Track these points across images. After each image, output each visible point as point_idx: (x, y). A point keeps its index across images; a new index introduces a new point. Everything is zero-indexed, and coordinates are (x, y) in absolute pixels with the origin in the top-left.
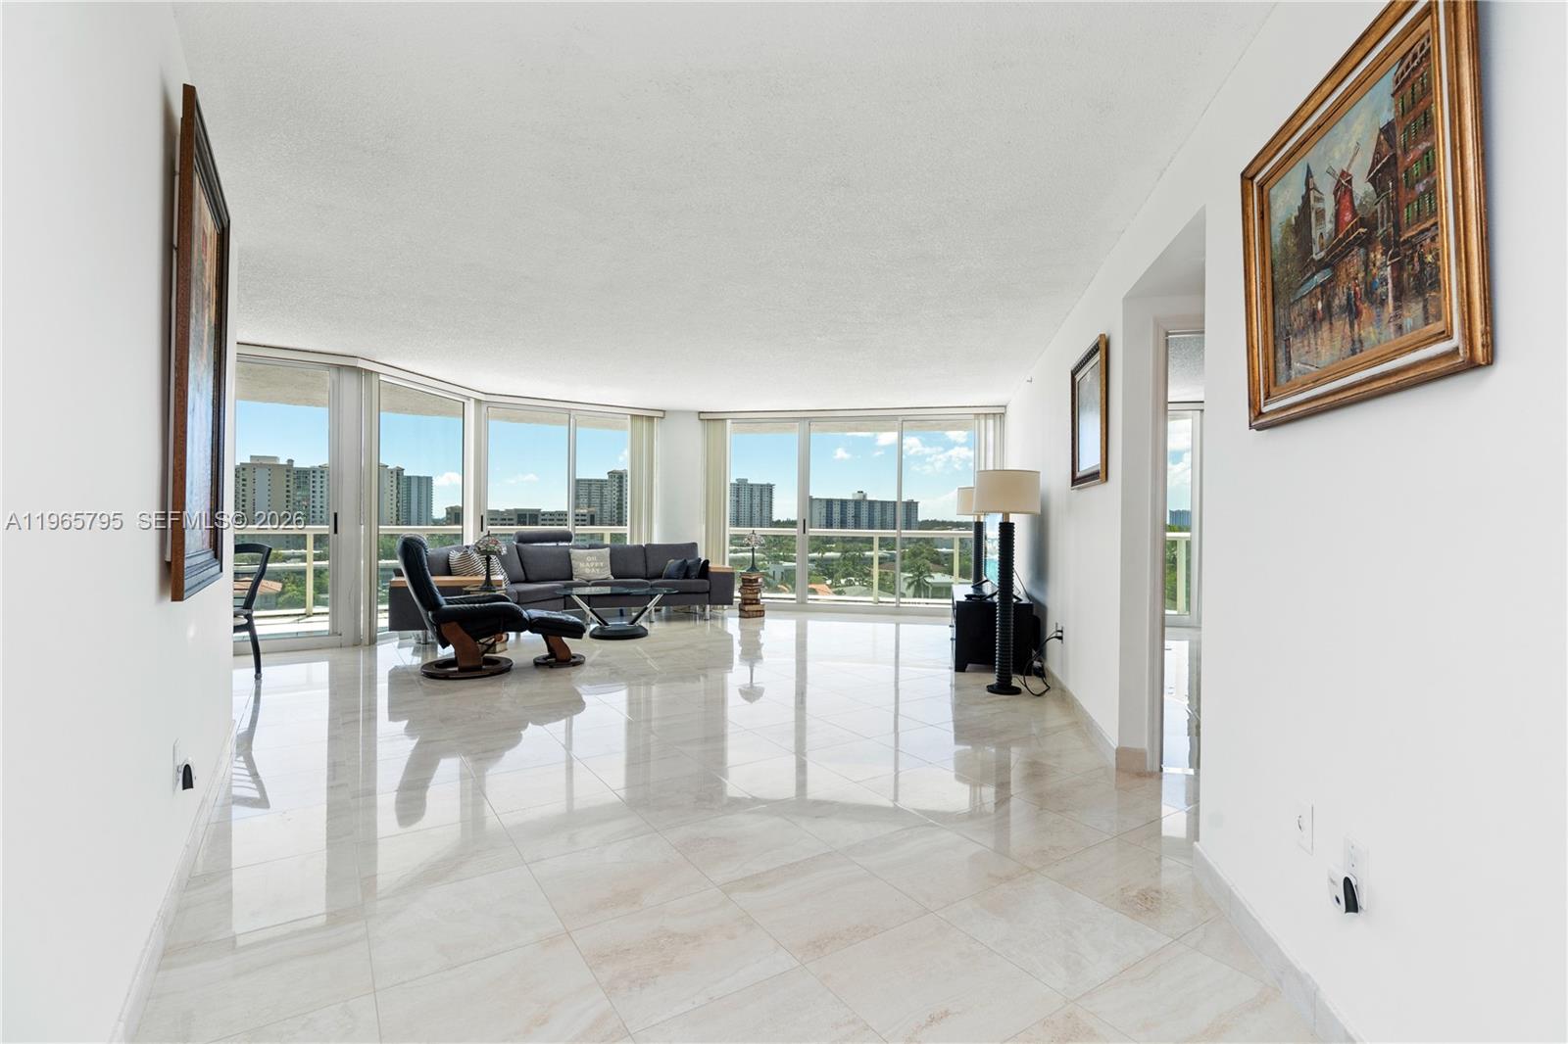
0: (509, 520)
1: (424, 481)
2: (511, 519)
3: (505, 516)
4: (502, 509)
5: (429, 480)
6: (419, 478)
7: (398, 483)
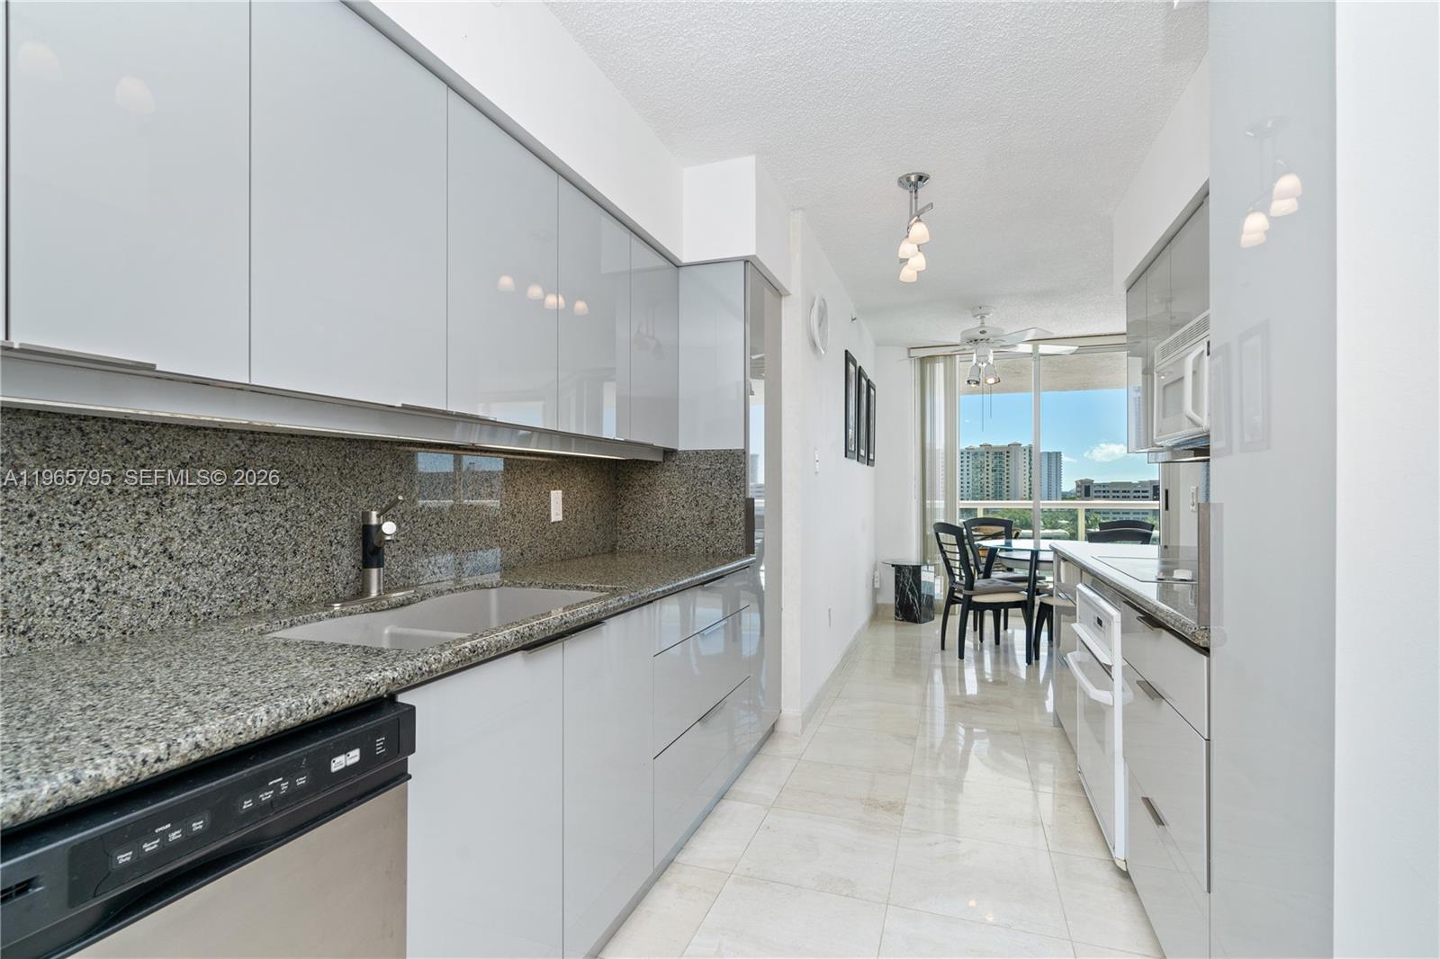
0: (1143, 492)
1: (1054, 456)
2: (1146, 492)
3: (1139, 488)
4: (1135, 481)
5: (1058, 455)
6: (1049, 453)
7: (1031, 460)
